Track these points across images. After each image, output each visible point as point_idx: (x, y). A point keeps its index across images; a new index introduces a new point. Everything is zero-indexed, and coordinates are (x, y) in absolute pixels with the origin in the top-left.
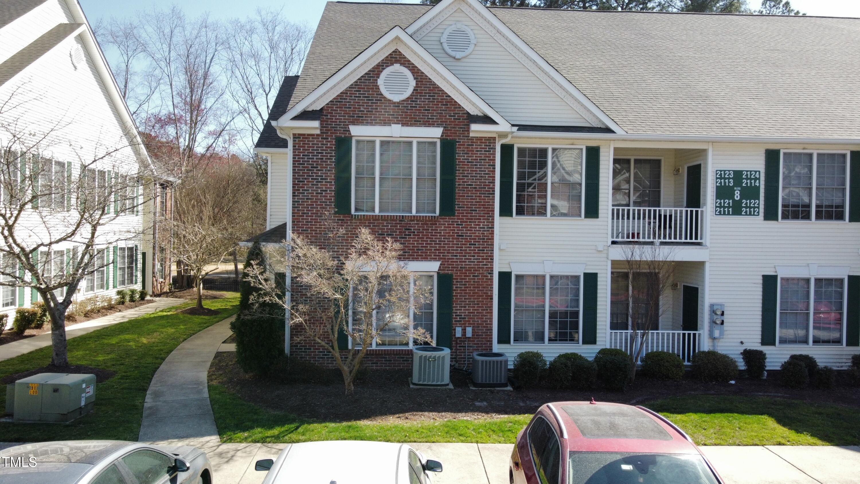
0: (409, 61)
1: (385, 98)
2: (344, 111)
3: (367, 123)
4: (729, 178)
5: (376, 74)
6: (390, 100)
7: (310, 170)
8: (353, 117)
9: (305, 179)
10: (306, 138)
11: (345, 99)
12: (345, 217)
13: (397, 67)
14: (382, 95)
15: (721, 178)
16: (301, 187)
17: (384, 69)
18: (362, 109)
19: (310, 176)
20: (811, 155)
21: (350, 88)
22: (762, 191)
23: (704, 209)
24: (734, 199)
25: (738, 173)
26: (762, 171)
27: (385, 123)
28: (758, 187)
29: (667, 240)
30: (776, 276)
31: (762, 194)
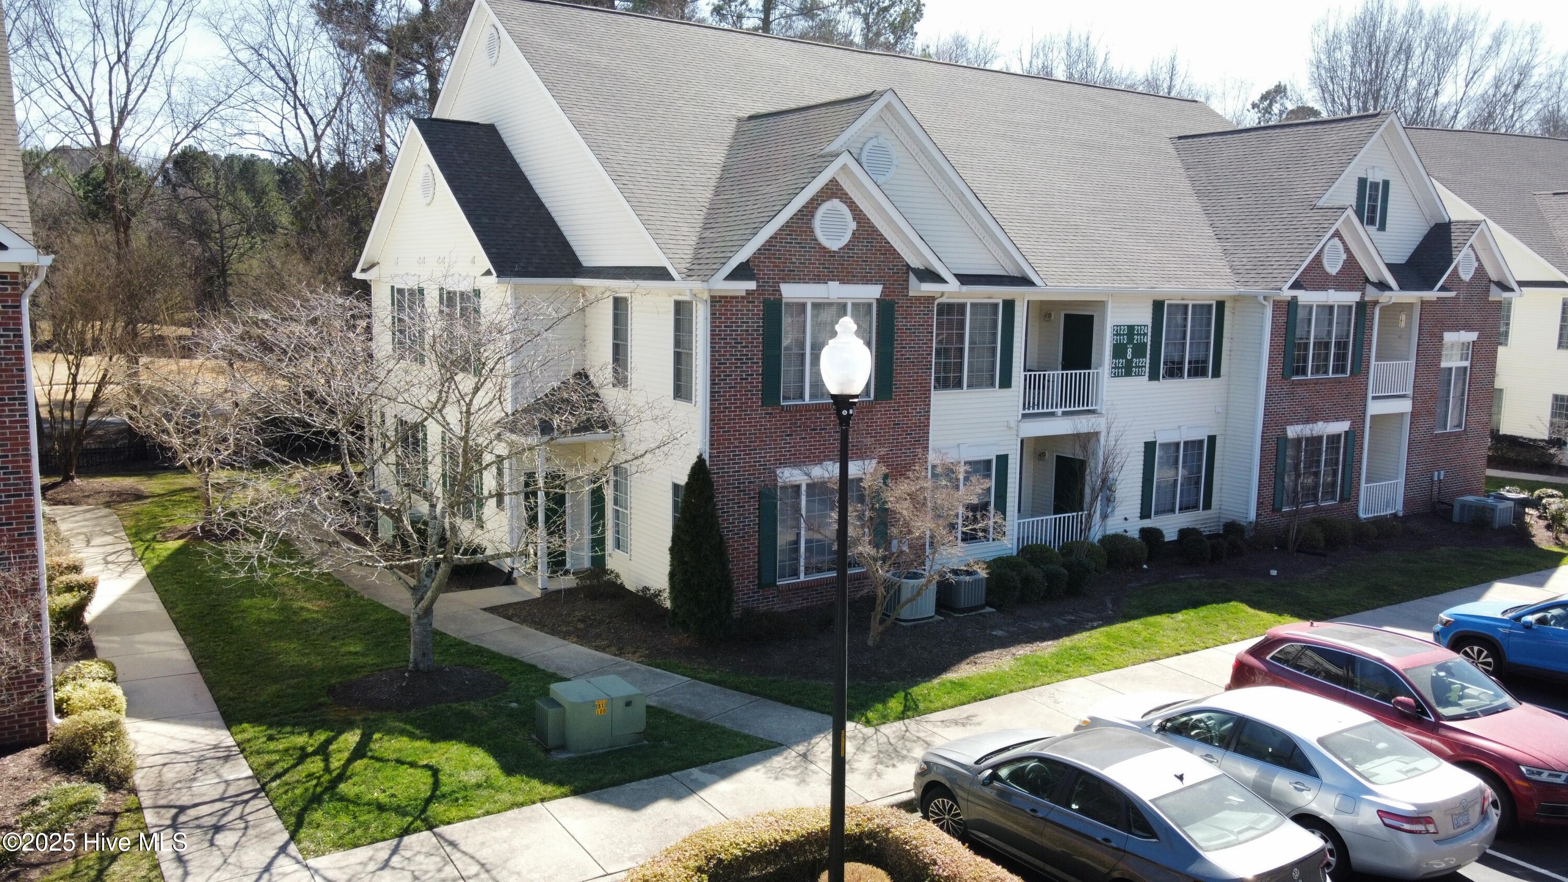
0: (847, 194)
1: (819, 244)
2: (773, 262)
3: (800, 279)
4: (1124, 335)
5: (810, 212)
6: (825, 248)
7: (733, 347)
8: (784, 271)
9: (728, 359)
10: (729, 302)
11: (774, 246)
12: (773, 409)
13: (835, 203)
14: (816, 240)
15: (1117, 335)
16: (723, 372)
17: (819, 204)
18: (794, 260)
19: (733, 355)
20: (1186, 306)
21: (780, 230)
22: (1149, 347)
23: (1100, 370)
24: (1126, 358)
25: (1131, 328)
26: (1150, 325)
27: (820, 279)
28: (1145, 344)
29: (1068, 409)
30: (1155, 442)
31: (1148, 352)
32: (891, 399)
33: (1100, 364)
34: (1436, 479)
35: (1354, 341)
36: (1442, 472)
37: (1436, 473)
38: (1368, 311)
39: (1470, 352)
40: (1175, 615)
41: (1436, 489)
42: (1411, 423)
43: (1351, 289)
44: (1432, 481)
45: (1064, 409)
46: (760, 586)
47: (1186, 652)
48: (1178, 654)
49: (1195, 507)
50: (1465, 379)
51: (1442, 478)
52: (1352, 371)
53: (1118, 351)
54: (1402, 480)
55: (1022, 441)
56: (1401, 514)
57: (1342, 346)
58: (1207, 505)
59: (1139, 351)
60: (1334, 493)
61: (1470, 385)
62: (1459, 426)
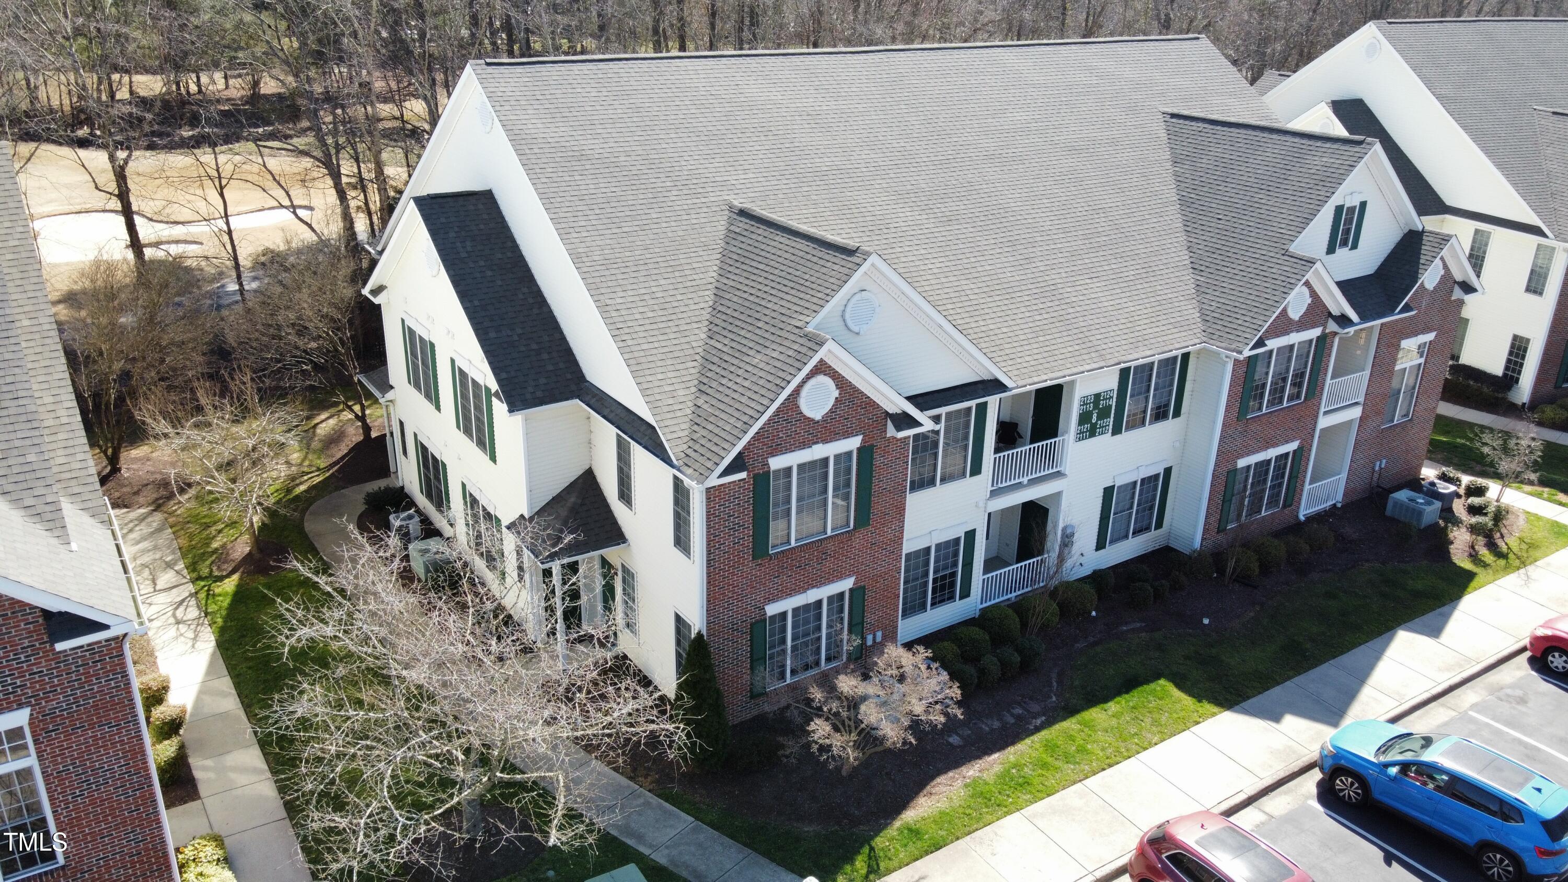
0: (831, 368)
1: (805, 418)
2: (761, 442)
3: (786, 450)
4: (1090, 403)
5: (797, 395)
6: (810, 419)
7: (727, 520)
8: (772, 449)
9: (722, 531)
10: (722, 488)
12: (763, 559)
13: (821, 379)
14: (802, 415)
15: (1083, 405)
16: (718, 542)
17: (806, 386)
18: (781, 435)
19: (726, 527)
20: (1152, 364)
22: (1113, 408)
23: (1066, 437)
24: (1091, 422)
25: (1097, 396)
26: (1116, 388)
27: (805, 444)
28: (1110, 406)
29: (1034, 476)
30: (1114, 486)
31: (1112, 415)
32: (869, 525)
33: (1066, 432)
34: (1377, 468)
35: (1311, 370)
36: (1384, 461)
37: (1378, 463)
38: (1328, 341)
39: (1426, 350)
40: (1106, 706)
41: (1376, 475)
42: (1359, 426)
43: (1313, 326)
44: (1373, 469)
45: (1030, 477)
46: (752, 697)
47: (1110, 766)
48: (1104, 769)
49: (1147, 529)
50: (1418, 374)
51: (1383, 466)
52: (1306, 397)
53: (1084, 418)
54: (1344, 476)
55: (990, 514)
56: (1339, 505)
57: (1299, 376)
58: (1159, 525)
59: (1104, 413)
60: (1277, 501)
61: (1422, 379)
62: (1406, 415)
